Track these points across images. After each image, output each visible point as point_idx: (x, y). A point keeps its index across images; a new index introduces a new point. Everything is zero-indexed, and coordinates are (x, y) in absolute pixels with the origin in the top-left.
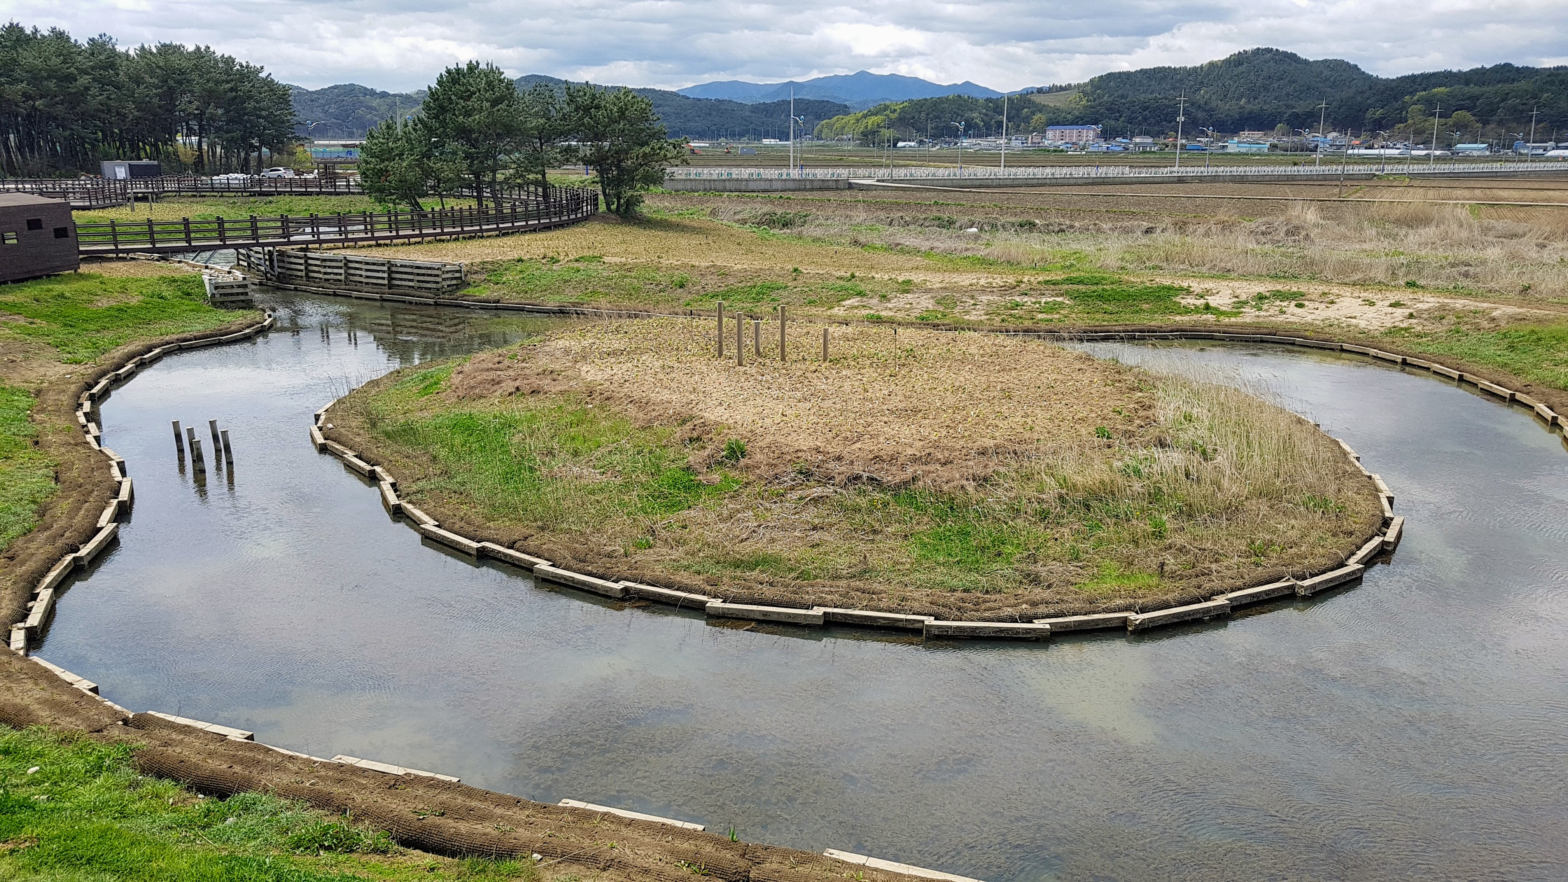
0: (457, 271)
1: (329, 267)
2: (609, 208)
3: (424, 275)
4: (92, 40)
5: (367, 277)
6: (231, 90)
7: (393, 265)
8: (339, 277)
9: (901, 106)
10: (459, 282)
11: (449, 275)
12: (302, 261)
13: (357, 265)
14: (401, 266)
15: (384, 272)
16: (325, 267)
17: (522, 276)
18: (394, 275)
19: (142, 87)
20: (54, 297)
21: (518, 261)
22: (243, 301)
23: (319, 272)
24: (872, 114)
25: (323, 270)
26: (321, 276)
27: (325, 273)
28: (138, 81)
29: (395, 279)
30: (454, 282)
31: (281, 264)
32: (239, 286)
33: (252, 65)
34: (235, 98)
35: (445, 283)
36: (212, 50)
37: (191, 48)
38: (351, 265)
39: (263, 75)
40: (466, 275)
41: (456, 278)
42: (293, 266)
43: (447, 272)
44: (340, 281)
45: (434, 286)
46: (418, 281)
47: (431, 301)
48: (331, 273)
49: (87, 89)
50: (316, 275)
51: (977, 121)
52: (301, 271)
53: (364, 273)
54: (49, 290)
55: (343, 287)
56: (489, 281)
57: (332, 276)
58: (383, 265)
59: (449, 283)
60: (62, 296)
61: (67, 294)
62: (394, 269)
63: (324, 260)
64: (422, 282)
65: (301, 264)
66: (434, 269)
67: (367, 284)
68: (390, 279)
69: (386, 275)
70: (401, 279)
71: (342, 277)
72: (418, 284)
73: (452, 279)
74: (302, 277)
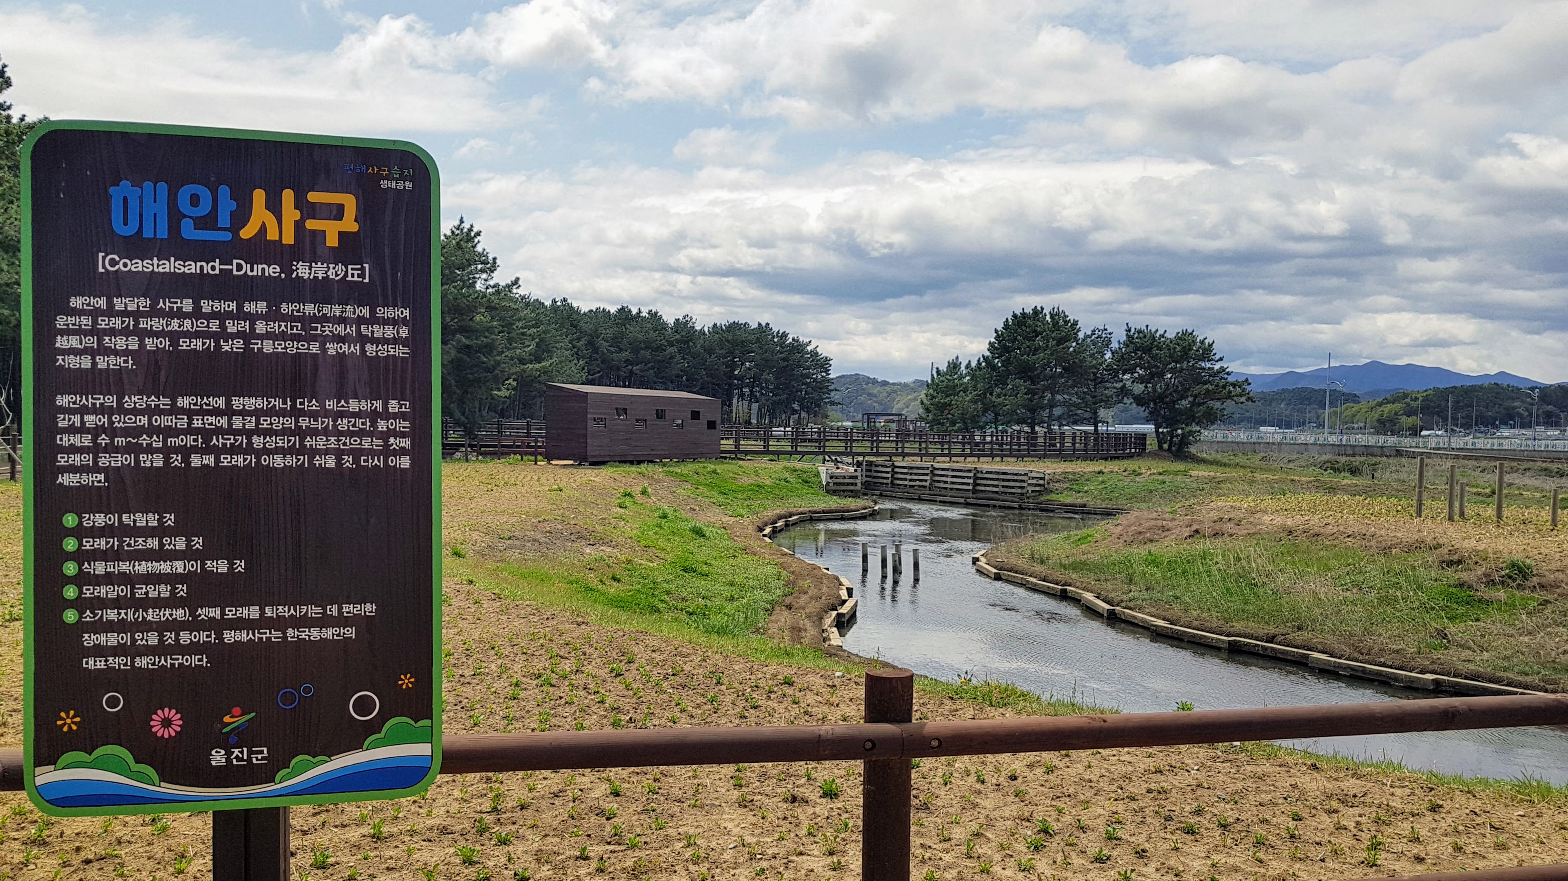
0: (1041, 479)
1: (916, 474)
2: (1160, 447)
3: (1009, 480)
4: (677, 320)
5: (953, 483)
6: (784, 360)
7: (978, 472)
8: (924, 484)
9: (1425, 394)
10: (1042, 489)
11: (1034, 481)
12: (889, 470)
13: (943, 473)
14: (987, 472)
15: (969, 478)
16: (911, 474)
17: (1103, 486)
18: (979, 482)
19: (713, 356)
20: (708, 473)
21: (1099, 473)
22: (852, 491)
23: (906, 480)
24: (1388, 403)
25: (909, 477)
26: (906, 483)
27: (911, 480)
28: (710, 351)
29: (979, 485)
30: (1038, 489)
31: (868, 474)
32: (851, 477)
33: (801, 340)
34: (787, 366)
35: (1030, 489)
36: (770, 326)
37: (754, 325)
38: (936, 472)
39: (809, 348)
40: (1048, 483)
41: (1040, 485)
42: (879, 475)
43: (1033, 478)
44: (924, 487)
45: (1019, 491)
46: (1003, 487)
47: (1016, 505)
48: (916, 480)
49: (672, 357)
50: (901, 482)
51: (1520, 410)
52: (887, 478)
53: (949, 479)
54: (704, 467)
55: (928, 492)
56: (1071, 489)
57: (917, 483)
58: (970, 471)
59: (1033, 488)
60: (715, 472)
61: (718, 471)
62: (979, 475)
63: (912, 468)
64: (1007, 487)
65: (888, 472)
66: (1021, 475)
67: (951, 489)
68: (975, 484)
69: (971, 481)
70: (985, 485)
71: (927, 484)
72: (1003, 490)
73: (1036, 485)
74: (887, 484)
